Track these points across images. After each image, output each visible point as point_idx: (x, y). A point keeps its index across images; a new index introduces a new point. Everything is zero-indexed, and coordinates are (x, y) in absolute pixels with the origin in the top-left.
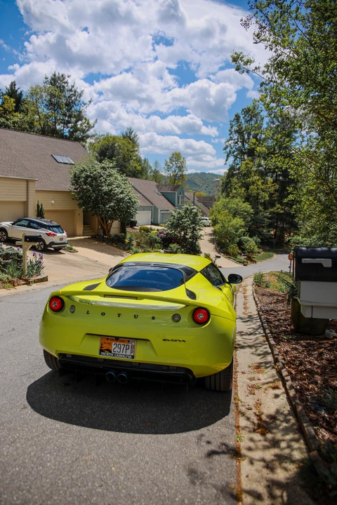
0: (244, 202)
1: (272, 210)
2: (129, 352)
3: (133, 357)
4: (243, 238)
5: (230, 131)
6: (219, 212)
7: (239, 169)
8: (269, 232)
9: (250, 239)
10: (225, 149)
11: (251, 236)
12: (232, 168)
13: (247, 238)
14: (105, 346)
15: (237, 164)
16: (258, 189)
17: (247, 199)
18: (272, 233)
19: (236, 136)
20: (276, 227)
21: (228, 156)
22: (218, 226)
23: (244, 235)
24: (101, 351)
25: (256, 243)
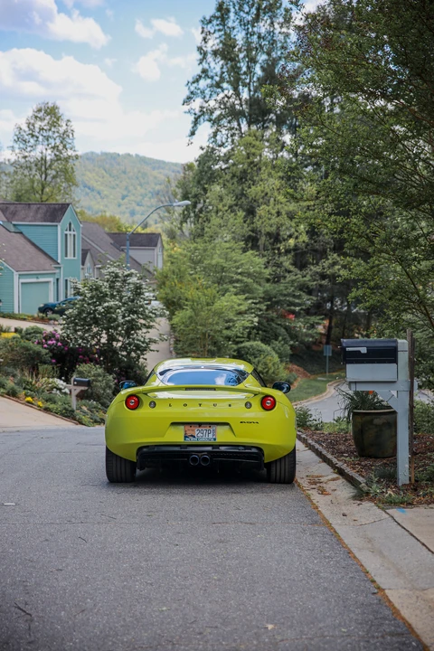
0: (245, 250)
1: (318, 269)
2: (211, 436)
3: (215, 439)
4: (247, 344)
5: (200, 49)
6: (181, 279)
7: (226, 158)
8: (312, 326)
9: (264, 346)
10: (188, 100)
11: (265, 340)
12: (208, 157)
13: (258, 344)
14: (189, 433)
15: (222, 145)
16: (279, 214)
17: (252, 241)
18: (321, 329)
19: (216, 66)
20: (330, 315)
21: (196, 122)
22: (180, 316)
23: (249, 338)
24: (186, 437)
25: (281, 356)
